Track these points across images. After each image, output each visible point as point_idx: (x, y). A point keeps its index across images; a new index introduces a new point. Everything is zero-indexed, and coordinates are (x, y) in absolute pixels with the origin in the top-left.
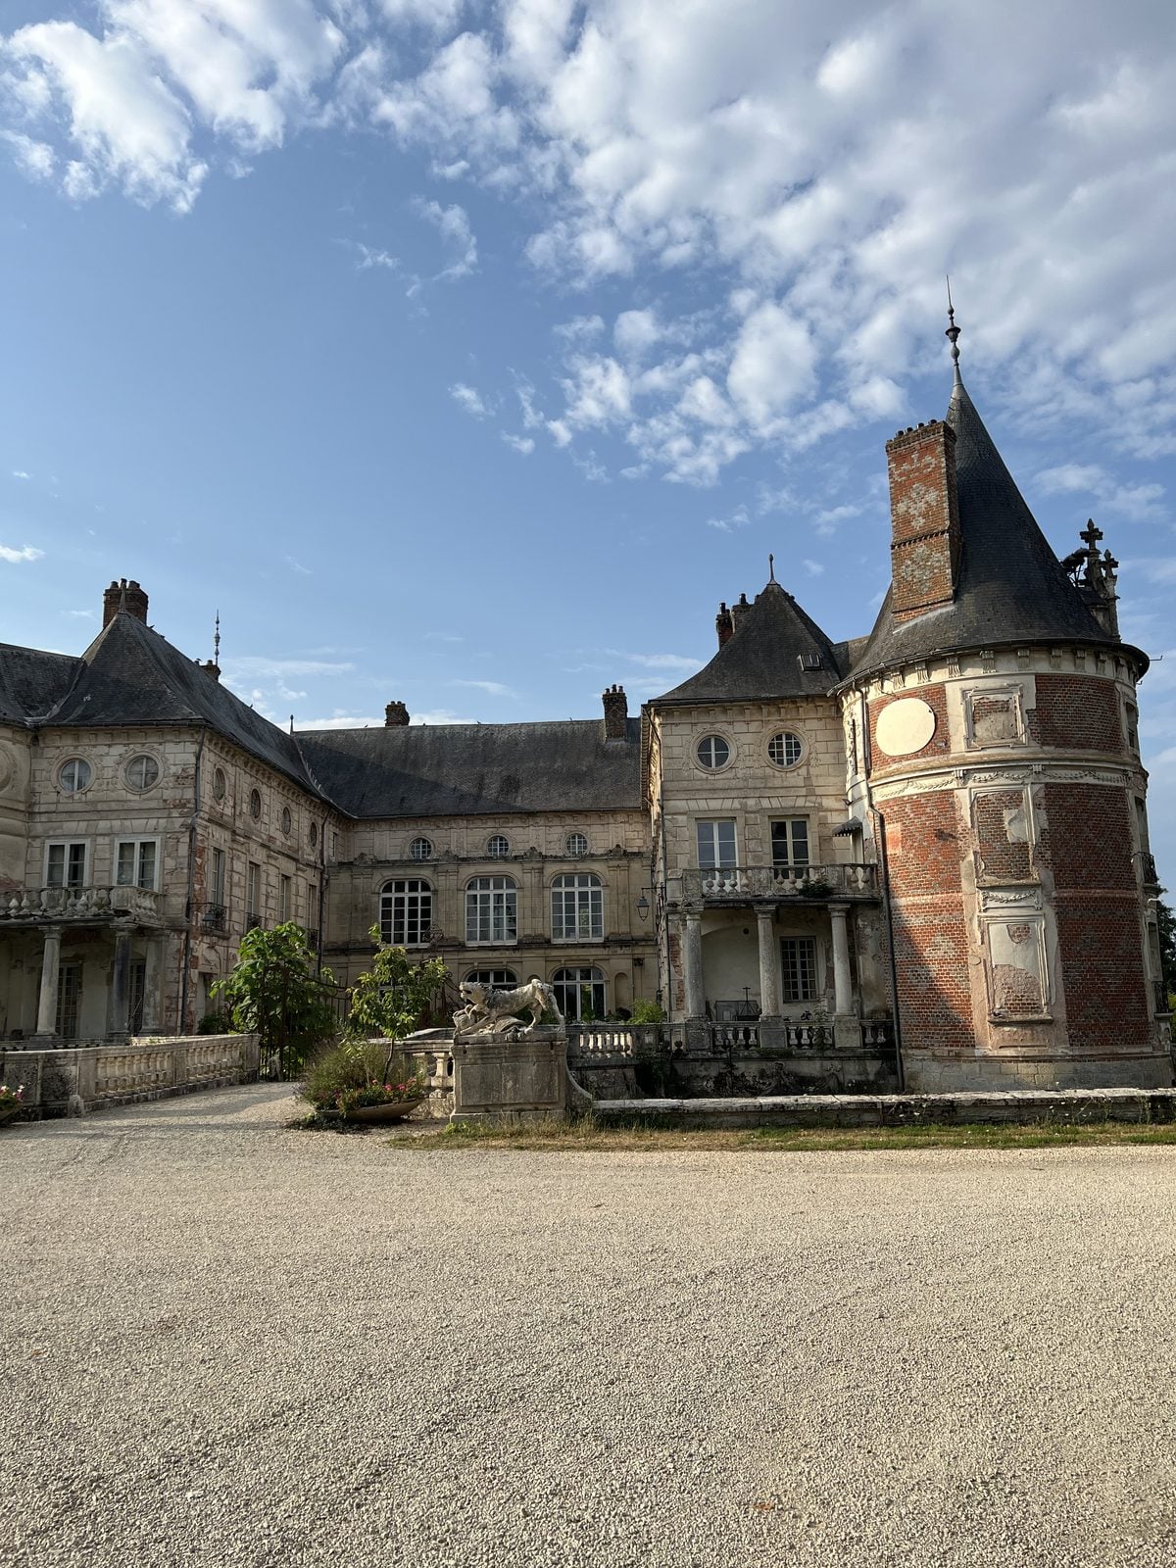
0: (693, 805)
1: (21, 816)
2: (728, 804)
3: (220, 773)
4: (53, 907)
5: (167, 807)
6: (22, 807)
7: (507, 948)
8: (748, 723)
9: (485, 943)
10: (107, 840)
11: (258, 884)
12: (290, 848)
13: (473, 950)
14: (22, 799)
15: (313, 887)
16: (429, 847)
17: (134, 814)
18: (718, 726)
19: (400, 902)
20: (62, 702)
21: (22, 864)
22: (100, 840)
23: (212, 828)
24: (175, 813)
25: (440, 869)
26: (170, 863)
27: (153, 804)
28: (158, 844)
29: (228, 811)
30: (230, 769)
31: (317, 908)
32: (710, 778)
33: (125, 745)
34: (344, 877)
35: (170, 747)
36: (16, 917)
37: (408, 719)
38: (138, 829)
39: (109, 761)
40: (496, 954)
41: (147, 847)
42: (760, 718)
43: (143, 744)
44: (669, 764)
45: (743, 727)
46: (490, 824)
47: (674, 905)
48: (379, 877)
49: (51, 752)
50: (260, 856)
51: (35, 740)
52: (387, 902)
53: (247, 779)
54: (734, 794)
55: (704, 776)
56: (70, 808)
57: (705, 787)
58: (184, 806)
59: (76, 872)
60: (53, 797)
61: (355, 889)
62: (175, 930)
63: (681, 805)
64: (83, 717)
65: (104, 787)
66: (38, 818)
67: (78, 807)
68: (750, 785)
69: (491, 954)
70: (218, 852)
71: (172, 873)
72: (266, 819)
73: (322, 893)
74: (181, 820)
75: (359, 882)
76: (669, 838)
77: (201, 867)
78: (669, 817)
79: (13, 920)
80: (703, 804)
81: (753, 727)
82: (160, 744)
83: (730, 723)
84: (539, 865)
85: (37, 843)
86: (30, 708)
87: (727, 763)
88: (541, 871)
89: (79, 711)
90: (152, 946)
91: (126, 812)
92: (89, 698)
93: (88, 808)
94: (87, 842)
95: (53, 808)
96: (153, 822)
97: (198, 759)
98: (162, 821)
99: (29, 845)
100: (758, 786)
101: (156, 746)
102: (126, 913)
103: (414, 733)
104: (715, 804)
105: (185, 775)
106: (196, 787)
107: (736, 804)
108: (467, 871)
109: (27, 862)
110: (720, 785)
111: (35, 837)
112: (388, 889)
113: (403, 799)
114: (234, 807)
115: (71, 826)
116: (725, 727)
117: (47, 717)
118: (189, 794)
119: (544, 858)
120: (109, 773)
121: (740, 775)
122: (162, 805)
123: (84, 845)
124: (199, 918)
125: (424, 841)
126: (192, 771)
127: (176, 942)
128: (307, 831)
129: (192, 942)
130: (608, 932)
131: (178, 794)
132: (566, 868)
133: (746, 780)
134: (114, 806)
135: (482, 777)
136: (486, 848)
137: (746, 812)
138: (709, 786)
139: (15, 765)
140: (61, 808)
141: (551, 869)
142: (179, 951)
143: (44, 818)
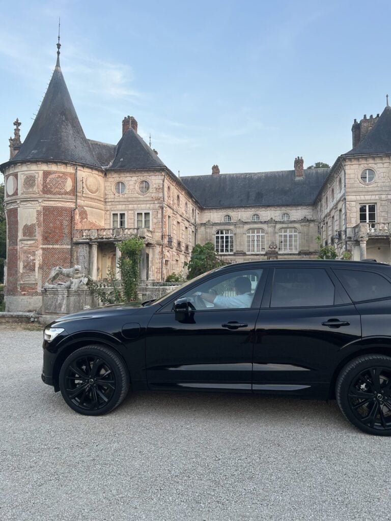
0: (358, 198)
1: (102, 203)
2: (373, 197)
3: (169, 187)
4: (118, 235)
5: (153, 200)
6: (102, 200)
7: (262, 255)
8: (383, 164)
9: (253, 253)
10: (132, 212)
11: (179, 229)
12: (187, 217)
13: (249, 255)
14: (102, 197)
15: (193, 232)
16: (230, 218)
17: (141, 203)
18: (370, 165)
19: (222, 238)
20: (113, 161)
21: (103, 220)
22: (130, 212)
23: (168, 208)
24: (156, 202)
25: (237, 226)
26: (155, 221)
27: (148, 199)
28: (151, 213)
29: (171, 202)
30: (172, 187)
31: (194, 239)
32: (366, 186)
33: (137, 177)
34: (203, 228)
35: (153, 177)
36: (106, 239)
37: (219, 172)
38: (143, 208)
39: (132, 183)
40: (258, 257)
41: (147, 214)
42: (389, 161)
43: (143, 176)
44: (349, 181)
45: (381, 165)
46: (253, 210)
47: (350, 238)
48: (215, 229)
49: (111, 179)
50: (180, 219)
51: (105, 175)
52: (217, 238)
53: (176, 191)
54: (377, 193)
55: (364, 186)
56: (118, 200)
57: (364, 190)
58: (159, 199)
59: (122, 223)
60: (113, 196)
61: (206, 232)
62: (158, 245)
63: (353, 198)
64: (121, 166)
65: (130, 192)
66: (108, 204)
67: (121, 200)
68: (383, 189)
69: (255, 257)
70: (169, 217)
71: (155, 224)
72: (181, 206)
73: (195, 234)
74: (159, 205)
75: (208, 230)
76: (348, 211)
77: (165, 222)
78: (348, 203)
79: (104, 240)
80: (362, 197)
81: (386, 165)
82: (150, 176)
83: (375, 164)
84: (274, 225)
85: (108, 213)
86: (103, 164)
87: (373, 180)
88: (275, 227)
89: (119, 164)
90: (151, 250)
91: (138, 202)
92: (122, 159)
93: (126, 200)
94: (126, 213)
95: (113, 200)
96: (148, 205)
97: (163, 182)
98: (152, 205)
99: (106, 213)
100: (387, 190)
101: (148, 177)
102: (144, 238)
103: (222, 176)
104: (368, 197)
105: (159, 188)
106: (163, 192)
107: (377, 197)
108: (247, 227)
109: (105, 220)
110: (370, 189)
111: (107, 211)
112: (218, 233)
113: (220, 201)
114: (173, 201)
115: (120, 207)
116: (373, 165)
117: (108, 167)
118: (161, 195)
119: (276, 222)
120: (132, 187)
121: (379, 186)
122: (151, 199)
123: (124, 214)
124: (166, 241)
125: (229, 216)
126: (161, 186)
127: (158, 249)
128: (191, 211)
129: (164, 249)
130: (300, 249)
131: (156, 195)
132: (284, 226)
133: (382, 187)
134: (134, 199)
135: (249, 193)
136: (251, 218)
137: (381, 201)
138: (366, 190)
139: (100, 184)
140: (116, 200)
141: (278, 226)
142: (160, 252)
143: (110, 204)
